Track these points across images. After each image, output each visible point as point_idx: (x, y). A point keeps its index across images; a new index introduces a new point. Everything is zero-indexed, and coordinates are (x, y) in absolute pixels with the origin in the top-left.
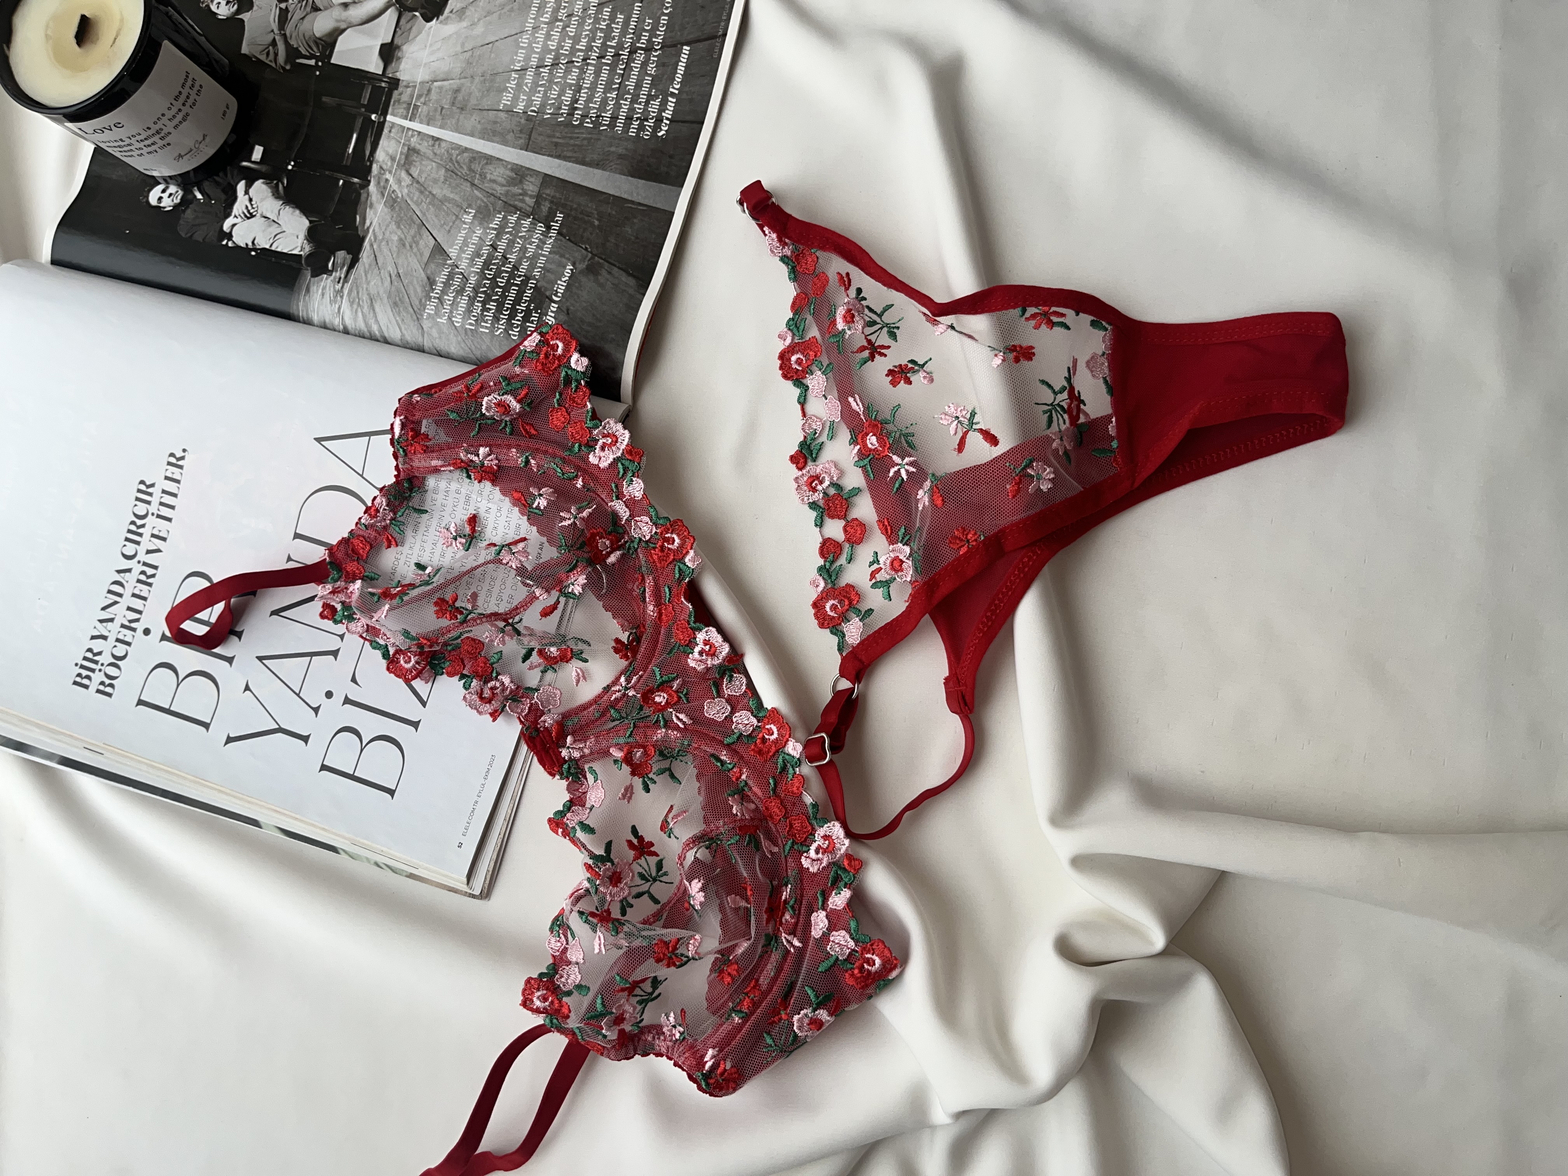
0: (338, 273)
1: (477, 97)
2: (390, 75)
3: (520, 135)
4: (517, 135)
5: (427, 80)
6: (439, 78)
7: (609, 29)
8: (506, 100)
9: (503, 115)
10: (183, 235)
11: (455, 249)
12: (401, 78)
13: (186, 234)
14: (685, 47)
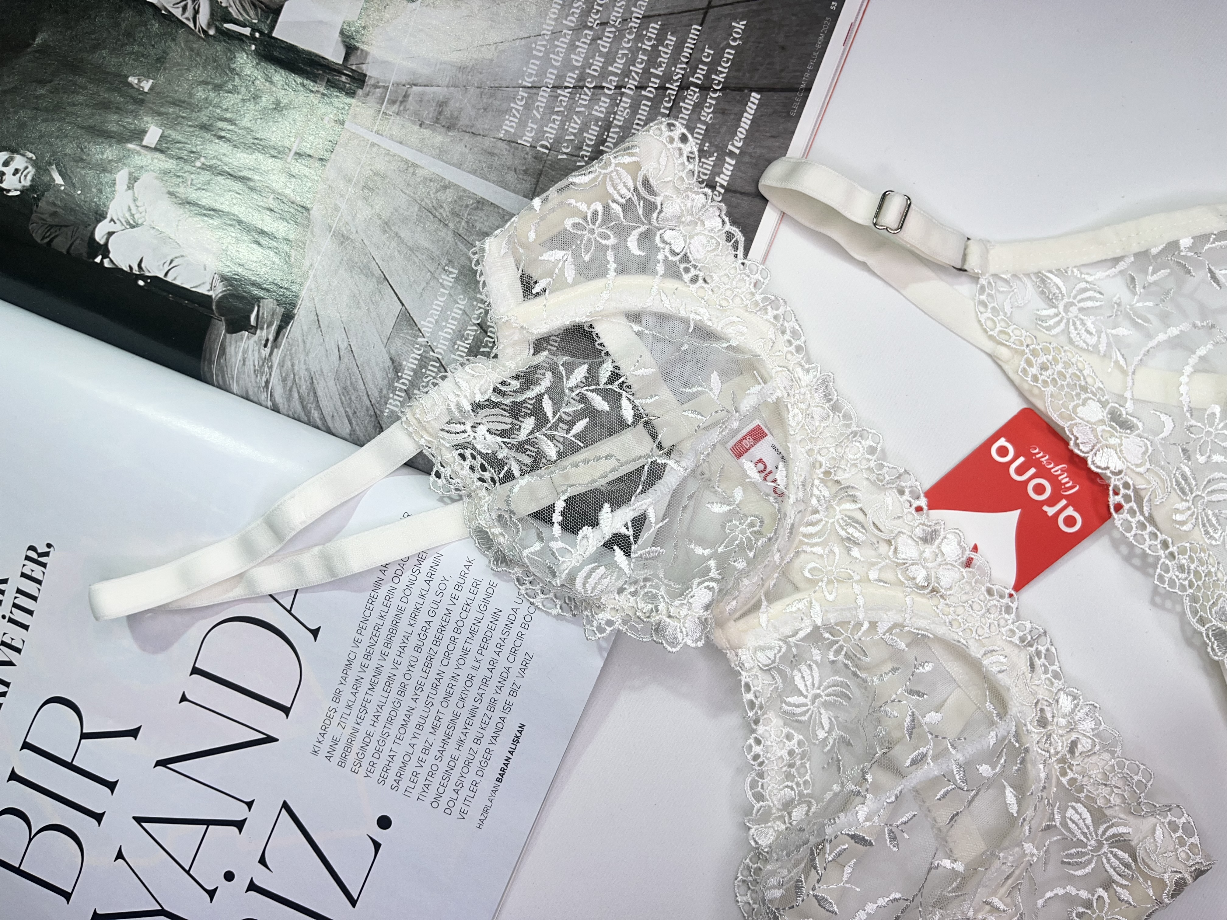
0: (265, 331)
1: (470, 116)
2: (354, 67)
3: (525, 178)
4: (521, 176)
5: (404, 82)
6: (420, 81)
7: (654, 53)
8: (509, 125)
9: (503, 145)
10: (39, 240)
11: (429, 322)
12: (368, 74)
13: (43, 239)
14: (753, 94)
